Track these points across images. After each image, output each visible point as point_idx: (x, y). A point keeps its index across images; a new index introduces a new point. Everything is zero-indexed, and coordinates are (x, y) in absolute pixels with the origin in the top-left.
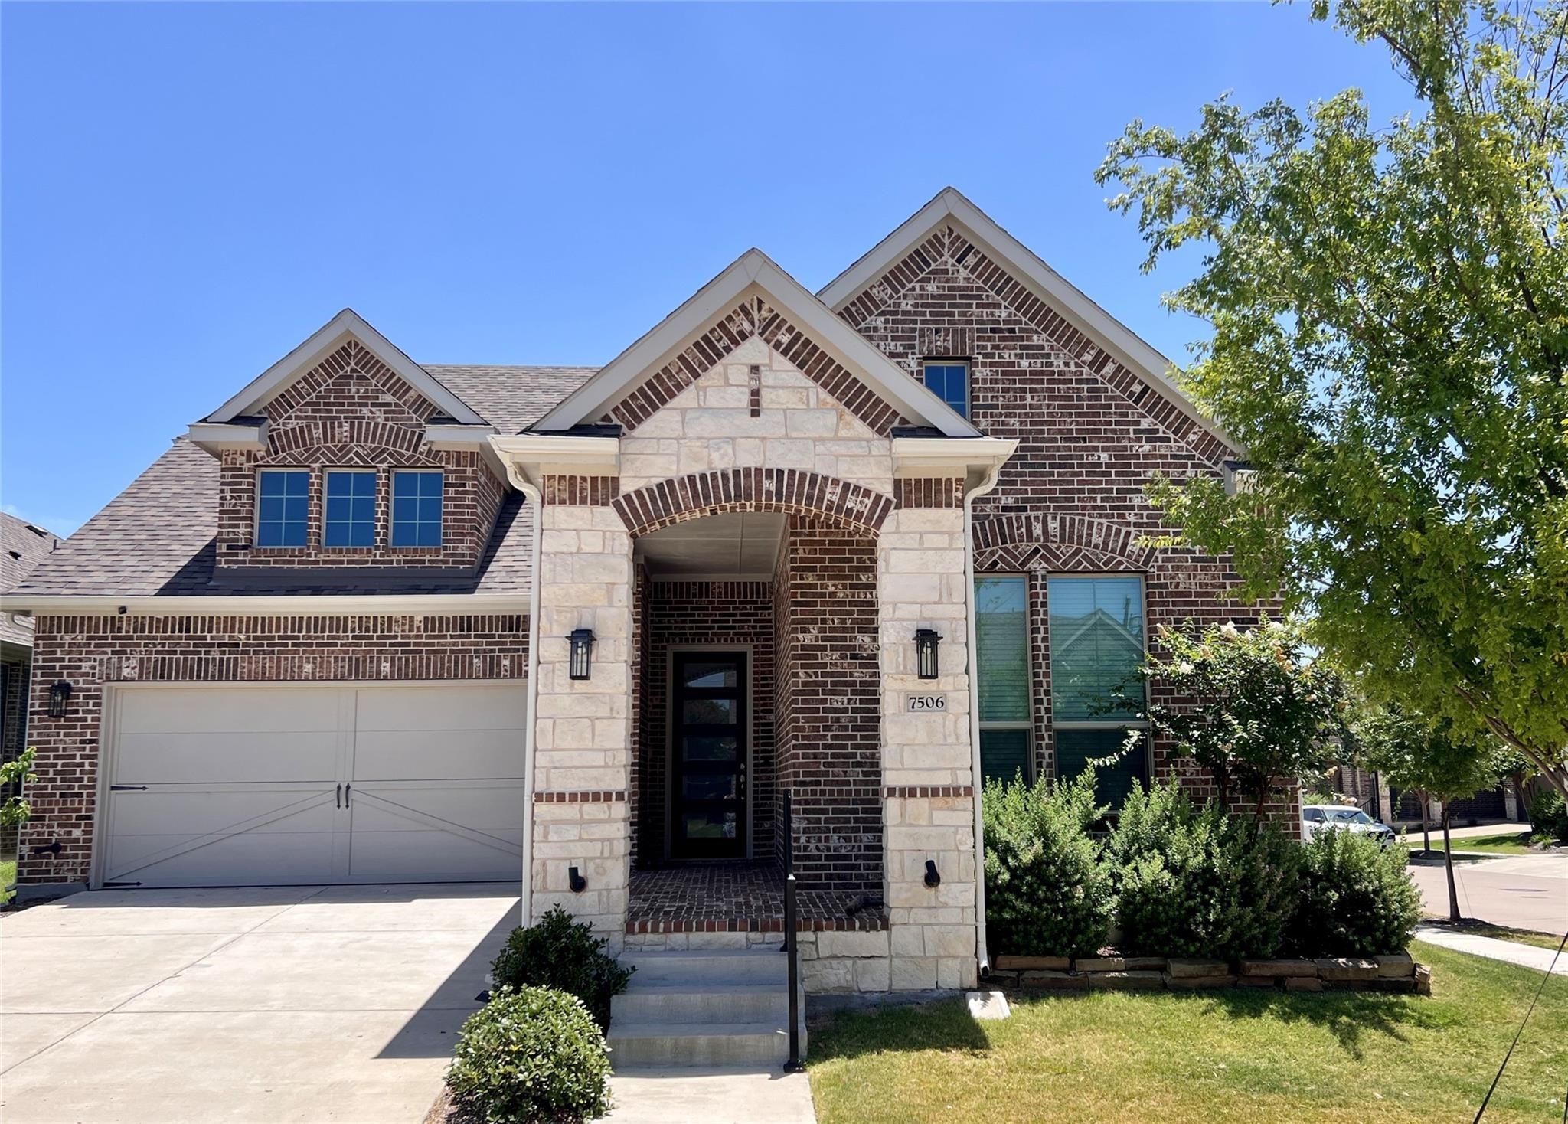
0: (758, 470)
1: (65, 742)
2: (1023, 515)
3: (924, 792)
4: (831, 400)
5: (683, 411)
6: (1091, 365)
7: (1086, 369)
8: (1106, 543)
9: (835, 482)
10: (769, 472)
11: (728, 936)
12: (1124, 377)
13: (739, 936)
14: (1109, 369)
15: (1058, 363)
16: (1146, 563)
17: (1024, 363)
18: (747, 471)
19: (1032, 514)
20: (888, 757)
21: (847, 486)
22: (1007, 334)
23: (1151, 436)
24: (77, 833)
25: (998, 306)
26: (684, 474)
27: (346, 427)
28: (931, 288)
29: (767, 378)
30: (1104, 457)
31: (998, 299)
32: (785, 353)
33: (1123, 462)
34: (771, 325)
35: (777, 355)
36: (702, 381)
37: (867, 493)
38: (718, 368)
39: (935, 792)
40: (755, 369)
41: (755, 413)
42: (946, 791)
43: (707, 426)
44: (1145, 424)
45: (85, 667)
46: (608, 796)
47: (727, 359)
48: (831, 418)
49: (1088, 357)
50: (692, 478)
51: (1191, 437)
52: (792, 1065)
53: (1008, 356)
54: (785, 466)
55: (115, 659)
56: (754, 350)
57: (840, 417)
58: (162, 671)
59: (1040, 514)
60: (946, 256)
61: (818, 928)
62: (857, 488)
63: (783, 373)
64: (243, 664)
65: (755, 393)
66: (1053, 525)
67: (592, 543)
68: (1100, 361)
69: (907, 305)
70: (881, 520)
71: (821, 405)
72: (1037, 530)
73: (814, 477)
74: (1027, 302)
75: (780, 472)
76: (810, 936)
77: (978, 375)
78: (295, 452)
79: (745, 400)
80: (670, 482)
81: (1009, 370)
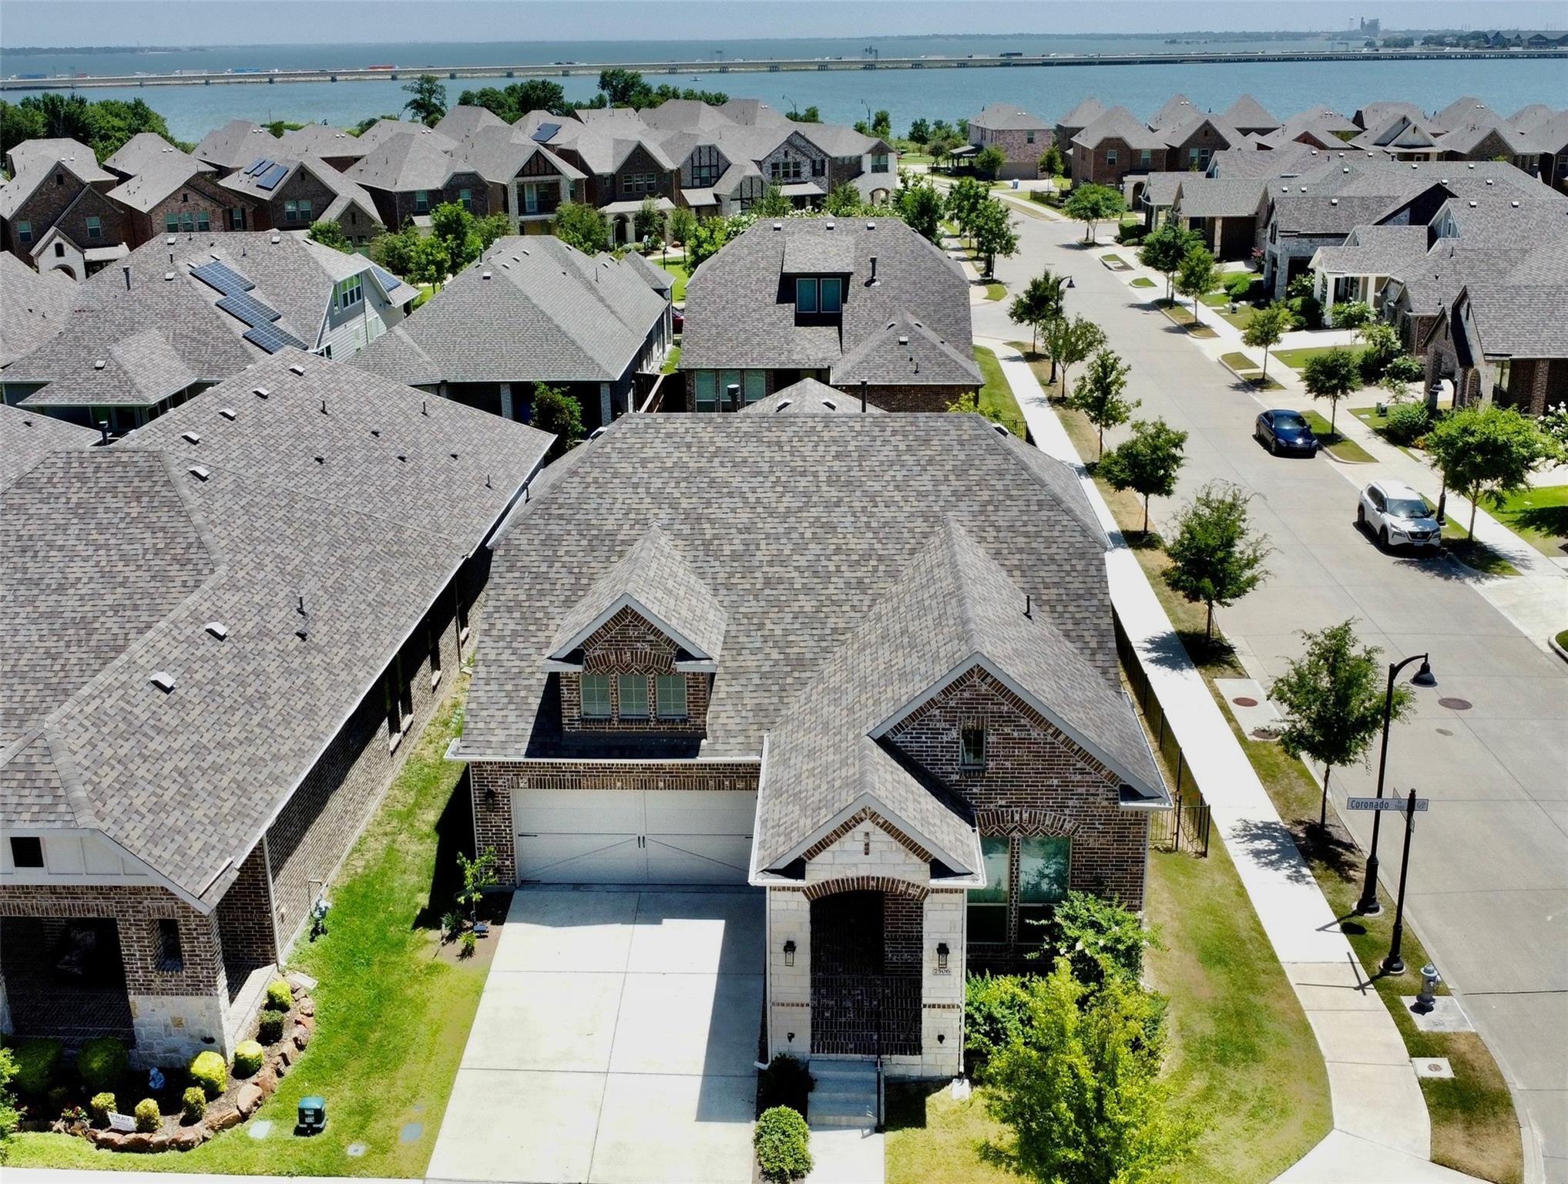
0: (868, 878)
1: (495, 819)
2: (1010, 810)
3: (939, 1006)
4: (902, 847)
5: (834, 852)
6: (1052, 735)
7: (1049, 737)
8: (1052, 824)
9: (904, 882)
10: (873, 878)
11: (853, 1056)
12: (1068, 742)
13: (858, 1056)
14: (1061, 738)
15: (1034, 734)
16: (1073, 834)
17: (1016, 734)
18: (863, 878)
19: (1015, 809)
20: (925, 992)
21: (909, 884)
22: (1007, 719)
23: (1082, 771)
24: (507, 863)
25: (1003, 704)
26: (834, 878)
27: (629, 654)
28: (966, 695)
29: (872, 837)
30: (1055, 782)
31: (1003, 700)
32: (881, 827)
33: (1065, 785)
34: (874, 816)
35: (878, 828)
36: (842, 839)
37: (918, 887)
38: (850, 833)
39: (944, 1007)
40: (867, 834)
41: (867, 854)
42: (949, 1006)
43: (845, 859)
44: (1079, 765)
45: (500, 782)
46: (802, 1005)
47: (854, 830)
48: (903, 856)
49: (1050, 731)
50: (837, 881)
51: (1103, 772)
52: (879, 1129)
53: (1007, 730)
54: (880, 875)
55: (515, 778)
56: (867, 825)
57: (907, 855)
58: (541, 784)
59: (1019, 809)
60: (975, 678)
61: (891, 1054)
62: (914, 885)
63: (880, 836)
64: (584, 782)
65: (867, 845)
66: (1025, 816)
67: (793, 906)
68: (1057, 733)
69: (952, 704)
70: (924, 898)
71: (898, 849)
72: (1017, 817)
73: (894, 881)
74: (1017, 702)
75: (878, 878)
76: (888, 1056)
77: (990, 740)
78: (601, 668)
79: (862, 848)
80: (827, 882)
81: (1007, 738)
